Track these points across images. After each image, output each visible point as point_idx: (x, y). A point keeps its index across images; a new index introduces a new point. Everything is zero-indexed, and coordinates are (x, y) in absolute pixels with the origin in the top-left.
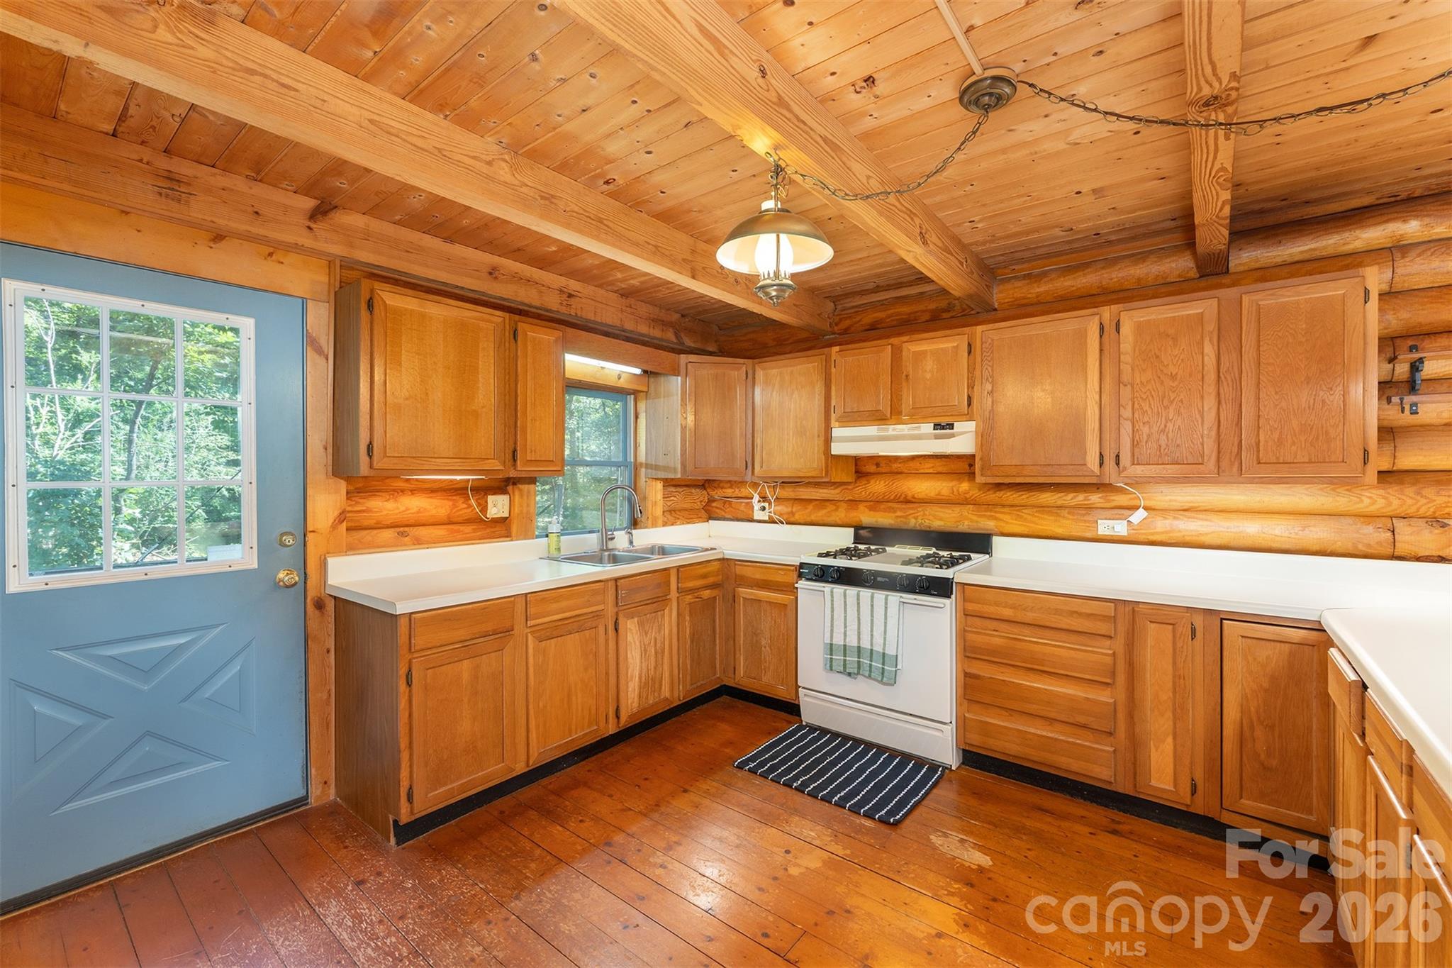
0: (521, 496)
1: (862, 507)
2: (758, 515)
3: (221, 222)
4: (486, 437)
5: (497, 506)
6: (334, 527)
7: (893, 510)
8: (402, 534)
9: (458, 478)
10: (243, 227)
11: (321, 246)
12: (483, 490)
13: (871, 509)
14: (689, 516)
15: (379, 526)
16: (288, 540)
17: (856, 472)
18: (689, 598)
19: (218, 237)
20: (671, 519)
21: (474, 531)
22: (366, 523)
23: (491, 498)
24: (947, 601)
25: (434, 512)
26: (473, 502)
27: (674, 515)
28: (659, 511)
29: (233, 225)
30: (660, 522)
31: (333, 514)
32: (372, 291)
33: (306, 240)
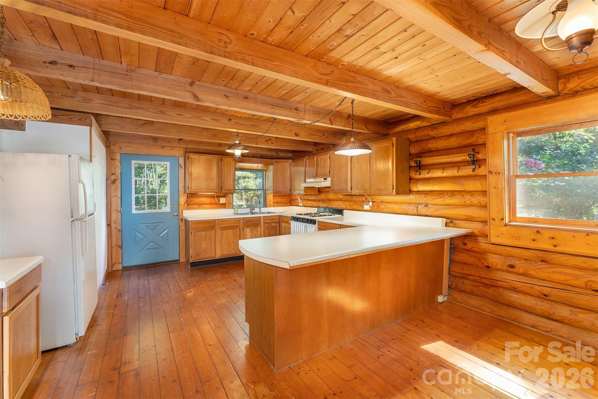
0: (228, 198)
1: (320, 202)
2: (300, 204)
3: (163, 145)
4: (214, 184)
5: (222, 200)
6: (184, 204)
7: (326, 202)
8: (200, 206)
9: (210, 194)
10: (167, 145)
11: (182, 146)
12: (219, 197)
13: (322, 202)
14: (284, 204)
15: (194, 204)
16: (176, 206)
17: (318, 191)
18: (267, 225)
19: (163, 147)
20: (277, 205)
21: (217, 206)
22: (191, 203)
23: (221, 198)
24: (314, 225)
25: (206, 201)
26: (216, 199)
27: (277, 204)
28: (272, 203)
29: (165, 145)
30: (272, 206)
31: (184, 201)
32: (189, 155)
33: (179, 146)
